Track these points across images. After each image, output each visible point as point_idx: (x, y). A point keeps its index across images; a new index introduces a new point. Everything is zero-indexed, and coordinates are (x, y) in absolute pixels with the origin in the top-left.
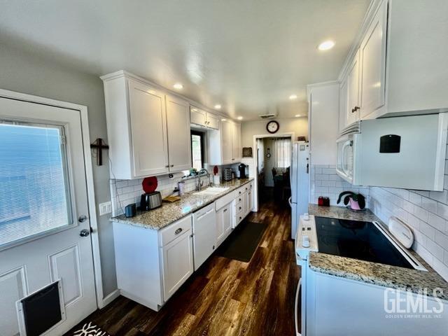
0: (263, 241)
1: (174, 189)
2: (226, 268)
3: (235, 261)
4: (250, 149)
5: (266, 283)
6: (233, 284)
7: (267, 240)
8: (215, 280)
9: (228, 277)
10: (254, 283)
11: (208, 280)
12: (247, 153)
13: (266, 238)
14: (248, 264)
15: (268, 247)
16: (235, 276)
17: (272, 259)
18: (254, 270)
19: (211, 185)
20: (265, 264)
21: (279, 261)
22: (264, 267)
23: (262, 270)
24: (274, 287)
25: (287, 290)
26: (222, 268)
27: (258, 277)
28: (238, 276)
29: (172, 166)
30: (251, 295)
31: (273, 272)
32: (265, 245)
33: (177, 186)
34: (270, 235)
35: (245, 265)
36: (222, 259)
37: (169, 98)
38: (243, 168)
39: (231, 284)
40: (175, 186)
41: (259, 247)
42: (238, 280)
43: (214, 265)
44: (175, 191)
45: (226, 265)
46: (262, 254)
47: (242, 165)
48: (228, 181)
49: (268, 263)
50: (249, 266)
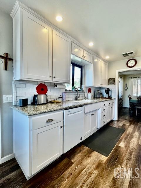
0: (121, 140)
1: (59, 96)
2: (88, 157)
3: (96, 153)
4: (114, 79)
6: (90, 173)
7: (124, 141)
8: (77, 165)
9: (88, 166)
12: (111, 82)
13: (123, 140)
14: (107, 158)
15: (125, 147)
16: (94, 166)
17: (129, 159)
18: (112, 165)
19: (85, 98)
20: (122, 162)
22: (121, 165)
26: (85, 156)
28: (98, 167)
32: (122, 144)
34: (126, 138)
35: (104, 158)
36: (86, 148)
38: (108, 91)
41: (117, 146)
42: (96, 172)
43: (79, 153)
45: (89, 154)
46: (119, 153)
47: (108, 89)
48: (98, 98)
49: (125, 162)
50: (108, 160)
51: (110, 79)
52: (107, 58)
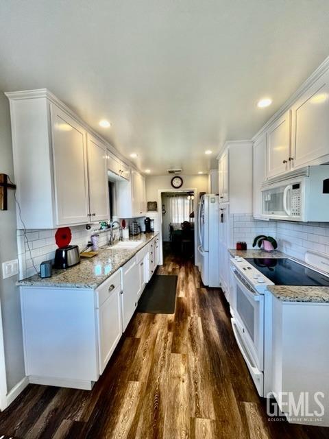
0: (179, 291)
1: (87, 243)
2: (154, 323)
3: (160, 315)
4: (155, 203)
5: (197, 330)
6: (166, 338)
7: (182, 290)
8: (146, 338)
9: (159, 332)
10: (187, 332)
11: (139, 340)
12: (151, 207)
13: (181, 288)
14: (174, 315)
15: (186, 296)
16: (166, 329)
17: (194, 307)
18: (182, 320)
19: (121, 239)
20: (190, 313)
21: (200, 307)
22: (189, 315)
23: (189, 318)
24: (206, 332)
25: (218, 332)
26: (149, 324)
27: (188, 326)
28: (169, 329)
29: (94, 215)
30: (189, 345)
31: (199, 319)
32: (182, 294)
33: (90, 240)
34: (183, 285)
35: (171, 317)
36: (145, 315)
37: (90, 137)
38: (148, 222)
39: (165, 338)
40: (88, 239)
41: (178, 298)
42: (170, 334)
43: (139, 324)
44: (89, 246)
45: (152, 320)
46: (183, 305)
47: (148, 218)
48: (135, 235)
49: (192, 311)
50: (176, 317)
51: (149, 203)
52: (148, 171)
